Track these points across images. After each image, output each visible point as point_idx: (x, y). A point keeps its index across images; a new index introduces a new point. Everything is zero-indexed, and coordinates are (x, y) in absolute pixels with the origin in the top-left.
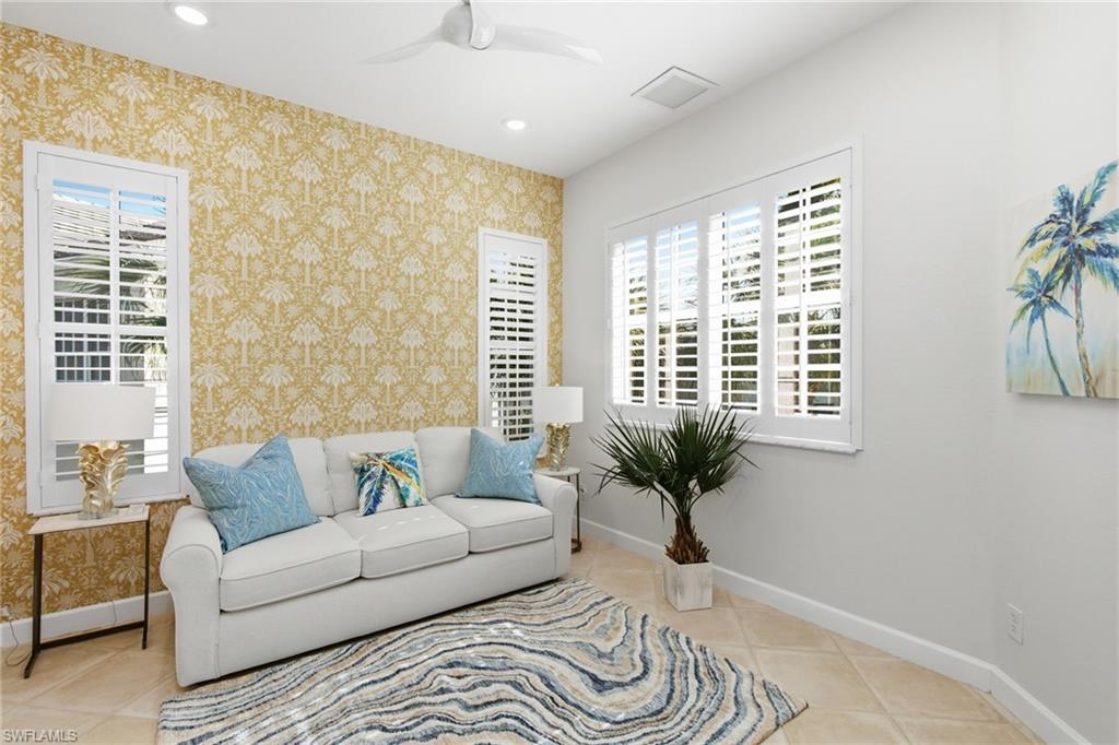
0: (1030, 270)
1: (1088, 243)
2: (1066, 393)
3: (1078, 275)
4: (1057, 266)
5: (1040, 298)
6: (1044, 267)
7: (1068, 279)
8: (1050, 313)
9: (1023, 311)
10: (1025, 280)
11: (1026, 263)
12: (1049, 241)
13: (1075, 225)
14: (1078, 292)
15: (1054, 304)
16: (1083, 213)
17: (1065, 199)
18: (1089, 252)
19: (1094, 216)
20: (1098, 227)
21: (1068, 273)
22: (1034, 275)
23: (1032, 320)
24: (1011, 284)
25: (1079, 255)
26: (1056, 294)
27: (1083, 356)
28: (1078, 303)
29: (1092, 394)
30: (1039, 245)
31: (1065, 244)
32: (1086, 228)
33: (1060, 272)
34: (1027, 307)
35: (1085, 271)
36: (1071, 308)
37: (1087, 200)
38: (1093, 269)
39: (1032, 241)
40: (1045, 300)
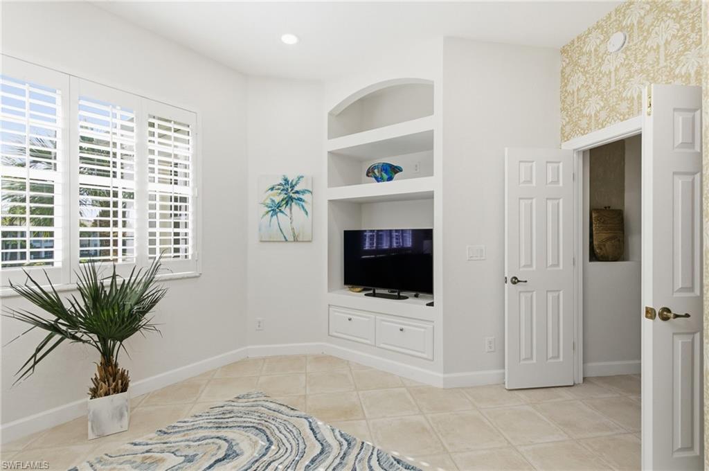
0: (271, 199)
1: (295, 196)
2: (287, 241)
3: (291, 205)
4: (283, 200)
5: (275, 209)
6: (277, 199)
7: (287, 205)
8: (279, 214)
9: (267, 212)
10: (269, 201)
11: (269, 196)
12: (280, 191)
13: (290, 190)
14: (291, 210)
15: (281, 211)
16: (293, 187)
17: (286, 180)
18: (295, 199)
19: (296, 189)
20: (297, 192)
21: (287, 203)
22: (273, 201)
23: (272, 216)
24: (262, 202)
25: (291, 199)
26: (283, 209)
27: (293, 229)
28: (291, 213)
29: (296, 240)
30: (275, 191)
31: (286, 194)
32: (293, 191)
33: (284, 202)
34: (270, 211)
35: (293, 204)
36: (289, 214)
37: (294, 183)
38: (296, 204)
39: (272, 189)
40: (277, 210)
